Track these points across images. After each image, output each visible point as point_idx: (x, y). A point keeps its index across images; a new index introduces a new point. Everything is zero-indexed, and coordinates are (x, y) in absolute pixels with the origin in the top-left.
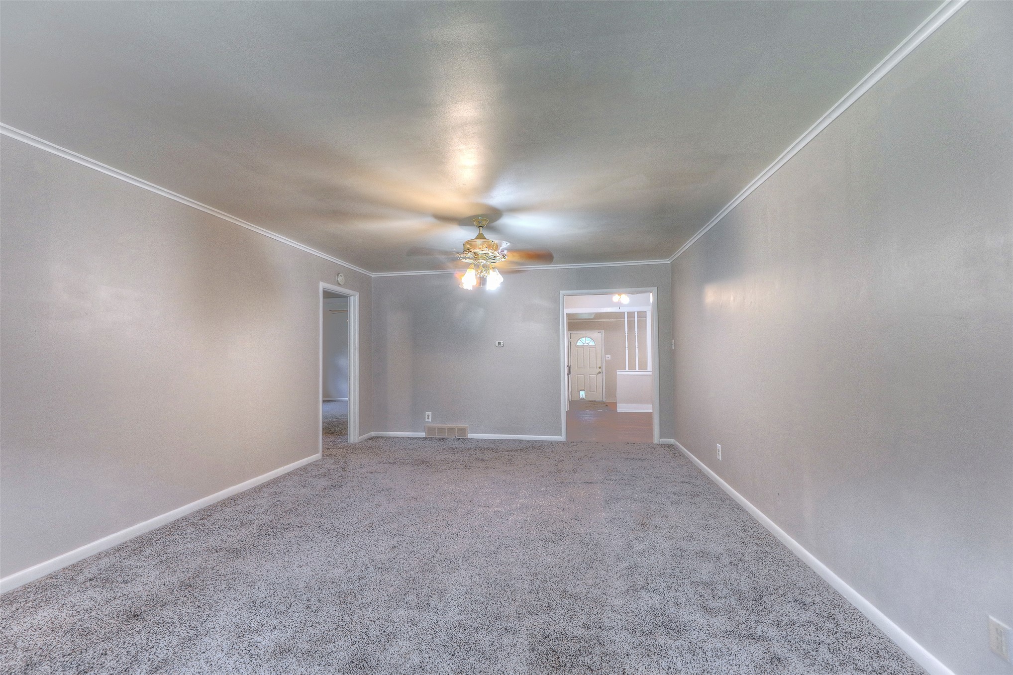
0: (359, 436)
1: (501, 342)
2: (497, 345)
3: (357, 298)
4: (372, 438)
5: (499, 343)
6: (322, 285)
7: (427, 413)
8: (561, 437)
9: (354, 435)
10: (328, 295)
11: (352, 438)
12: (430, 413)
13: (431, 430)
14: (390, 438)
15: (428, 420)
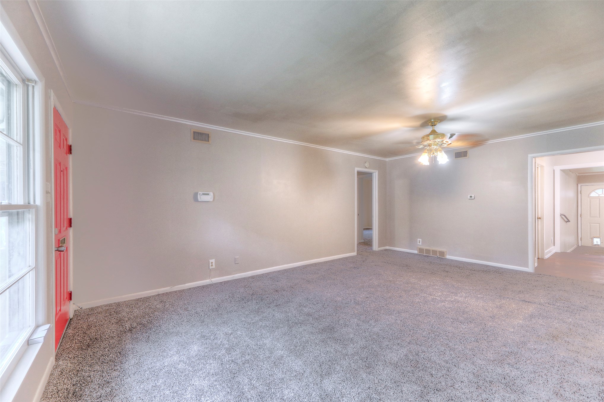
0: (379, 248)
1: (473, 195)
2: (469, 198)
3: (377, 173)
4: (386, 250)
5: (471, 197)
6: (357, 169)
7: (419, 240)
8: (528, 269)
9: (376, 247)
10: (359, 173)
11: (374, 248)
12: (421, 240)
13: (421, 250)
14: (396, 251)
15: (419, 244)
